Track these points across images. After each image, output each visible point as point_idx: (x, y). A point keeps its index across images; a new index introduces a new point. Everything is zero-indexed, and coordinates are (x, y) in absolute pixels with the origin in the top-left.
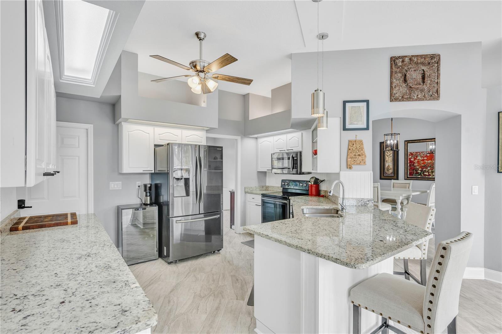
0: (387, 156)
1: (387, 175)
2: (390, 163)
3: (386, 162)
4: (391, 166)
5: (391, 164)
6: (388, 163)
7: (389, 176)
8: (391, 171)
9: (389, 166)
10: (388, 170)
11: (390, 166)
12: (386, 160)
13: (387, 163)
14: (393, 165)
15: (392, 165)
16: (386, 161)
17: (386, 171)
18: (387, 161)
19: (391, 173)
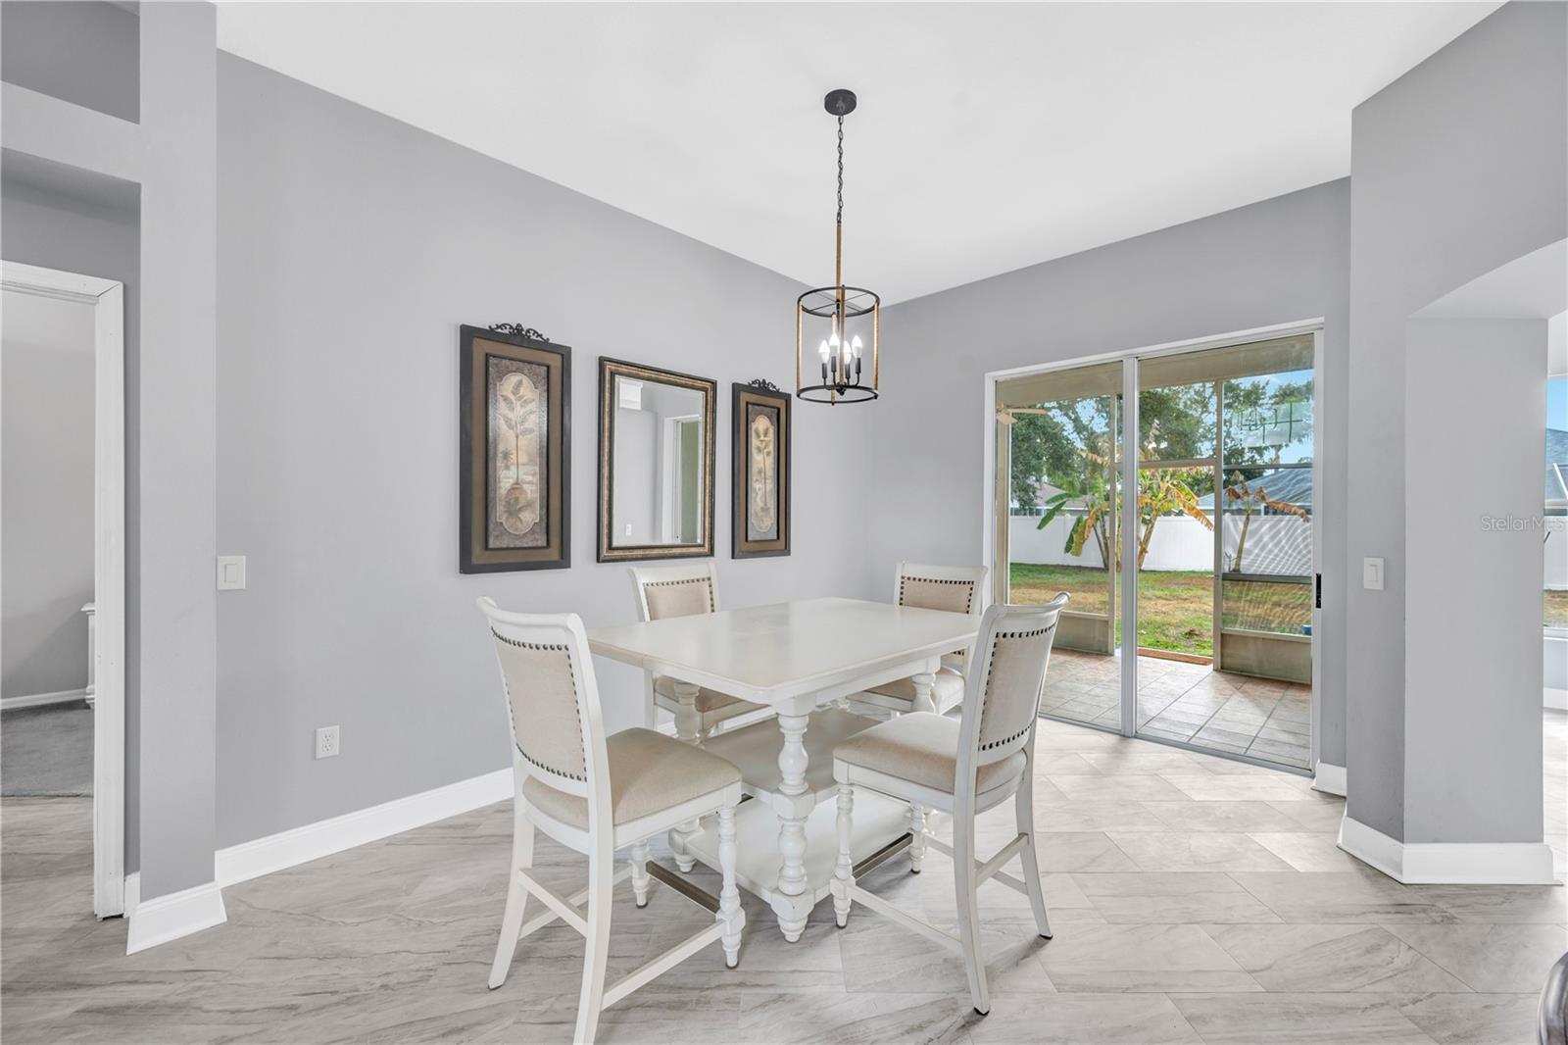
0: (511, 427)
1: (505, 542)
2: (529, 468)
3: (500, 464)
4: (532, 490)
5: (530, 478)
6: (513, 468)
7: (518, 544)
8: (531, 517)
9: (517, 486)
10: (513, 512)
11: (526, 487)
12: (501, 448)
13: (507, 467)
14: (541, 479)
15: (536, 479)
16: (500, 456)
17: (503, 520)
18: (506, 456)
19: (532, 531)
